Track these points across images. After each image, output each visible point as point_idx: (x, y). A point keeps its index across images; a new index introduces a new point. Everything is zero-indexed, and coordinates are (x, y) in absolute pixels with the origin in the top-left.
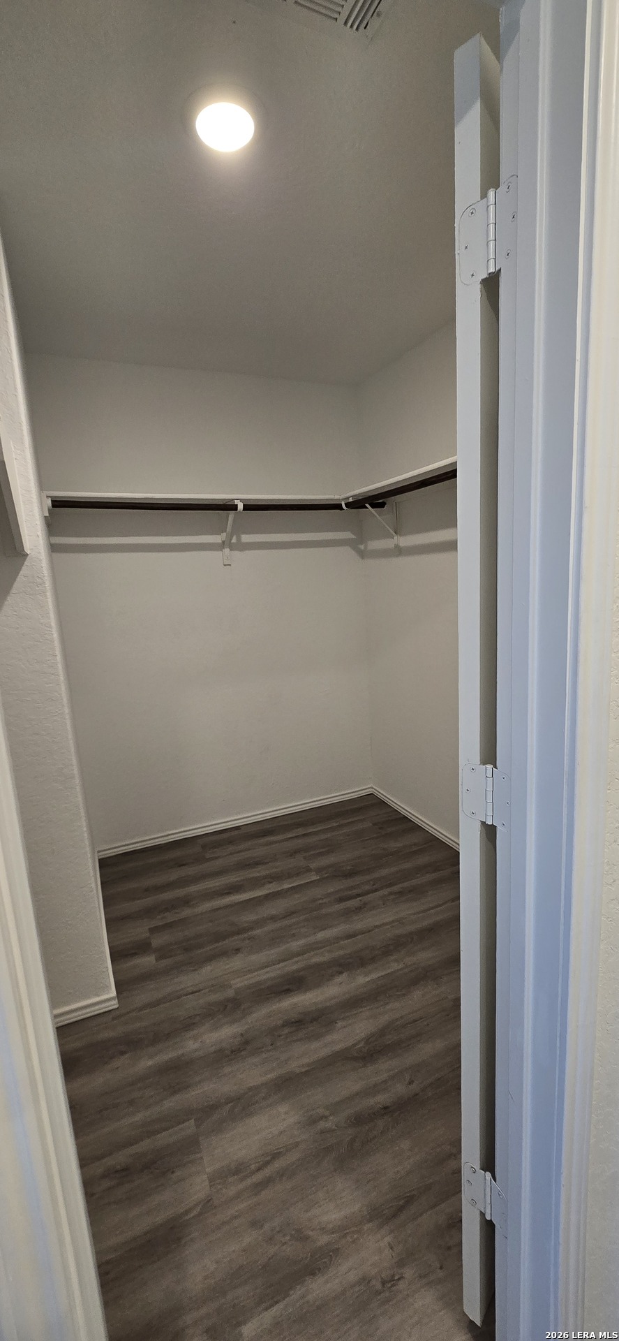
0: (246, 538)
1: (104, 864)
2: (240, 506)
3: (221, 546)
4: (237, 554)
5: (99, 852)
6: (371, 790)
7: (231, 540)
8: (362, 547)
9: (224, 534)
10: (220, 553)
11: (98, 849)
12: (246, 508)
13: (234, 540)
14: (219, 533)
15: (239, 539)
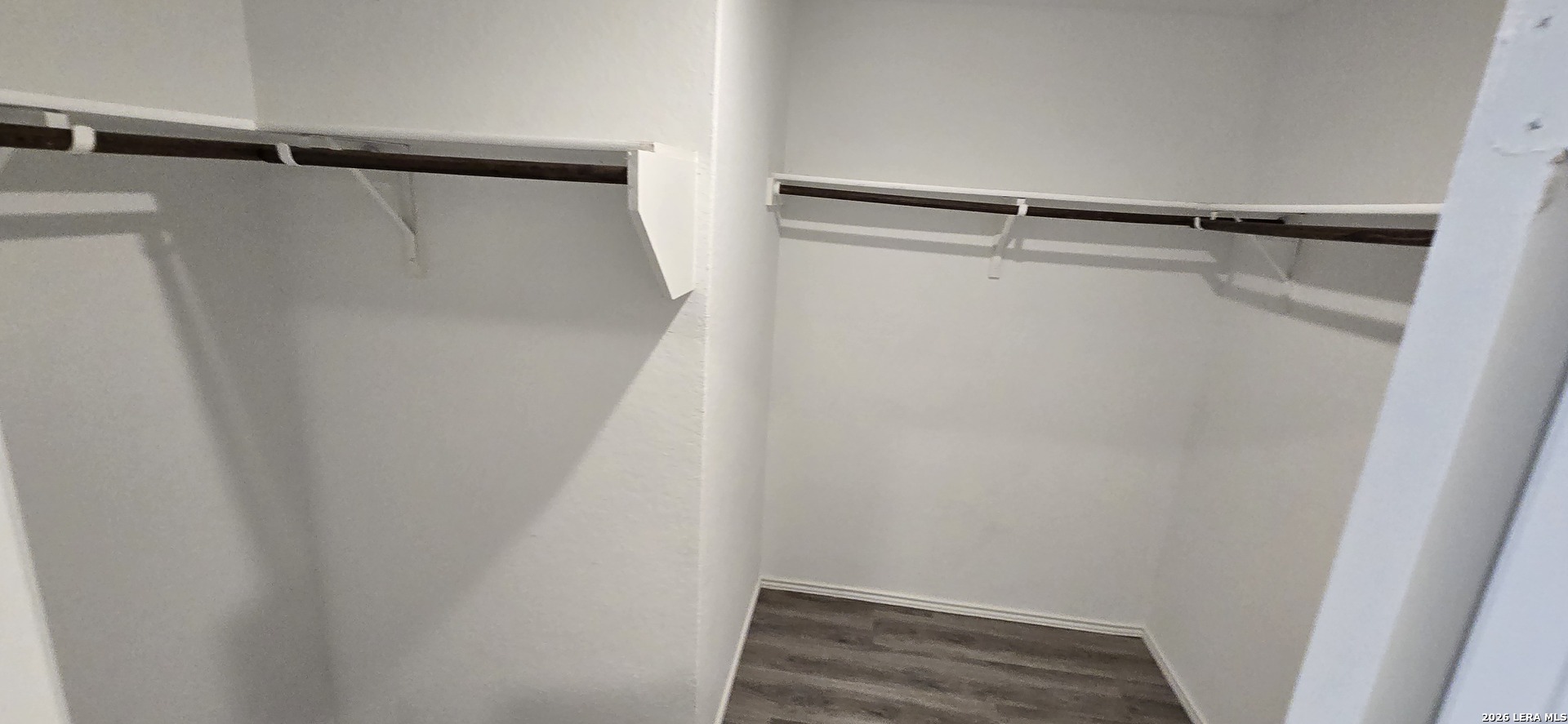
0: (1029, 244)
1: (765, 596)
2: (1023, 210)
3: (992, 251)
4: (1010, 263)
5: (763, 580)
6: (1140, 632)
7: (1006, 244)
8: (1224, 278)
9: (998, 236)
10: (986, 260)
11: (762, 577)
12: (1032, 212)
13: (1011, 246)
14: (991, 234)
15: (1019, 244)
